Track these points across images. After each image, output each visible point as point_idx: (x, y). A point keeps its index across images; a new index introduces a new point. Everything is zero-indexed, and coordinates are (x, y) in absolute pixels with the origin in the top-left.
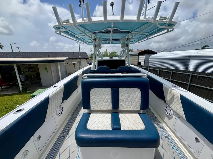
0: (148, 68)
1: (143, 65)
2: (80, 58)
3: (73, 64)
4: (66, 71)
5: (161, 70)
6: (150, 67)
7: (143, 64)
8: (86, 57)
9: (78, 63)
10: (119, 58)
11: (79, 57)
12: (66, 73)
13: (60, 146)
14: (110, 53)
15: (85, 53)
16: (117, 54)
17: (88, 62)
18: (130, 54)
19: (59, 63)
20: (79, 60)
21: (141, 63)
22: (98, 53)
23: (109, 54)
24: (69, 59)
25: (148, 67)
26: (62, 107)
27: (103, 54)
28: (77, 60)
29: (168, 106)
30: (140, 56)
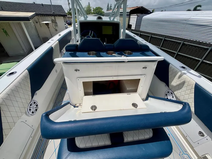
0: (139, 33)
1: (134, 29)
2: (54, 15)
3: (46, 24)
4: (38, 35)
5: (153, 36)
6: (141, 32)
7: (133, 27)
8: (61, 14)
9: (52, 22)
10: (110, 18)
11: (52, 13)
12: (39, 37)
13: (43, 152)
14: (95, 8)
15: (60, 7)
16: (102, 10)
17: (67, 22)
18: (120, 13)
19: (22, 23)
20: (53, 18)
21: (131, 25)
22: (78, 8)
23: (93, 9)
24: (36, 15)
25: (139, 31)
26: (35, 103)
27: (85, 9)
28: (50, 18)
29: (171, 91)
30: (131, 16)
